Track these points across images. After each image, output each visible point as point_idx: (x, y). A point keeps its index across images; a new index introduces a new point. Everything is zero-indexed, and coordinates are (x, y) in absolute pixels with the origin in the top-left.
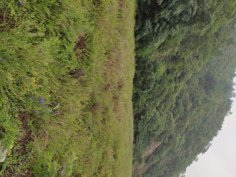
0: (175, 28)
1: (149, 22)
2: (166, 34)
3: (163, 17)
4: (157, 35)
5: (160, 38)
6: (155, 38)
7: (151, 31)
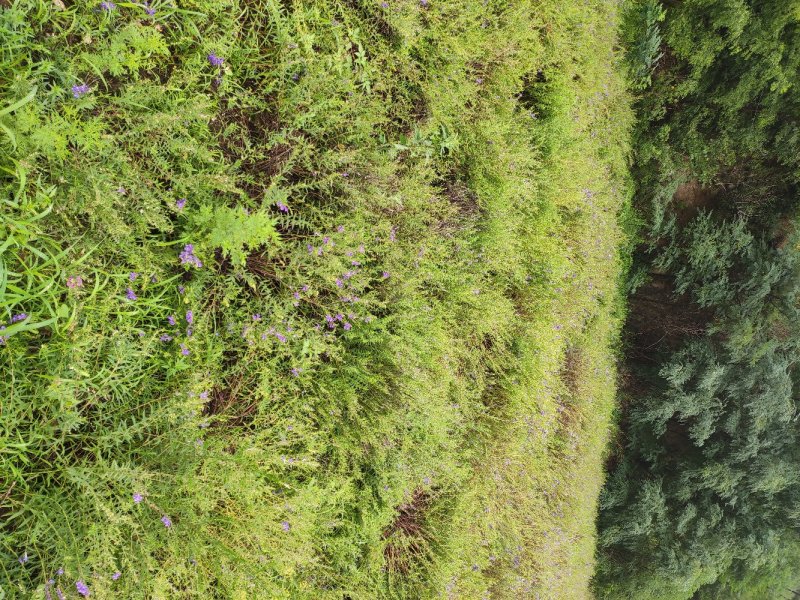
0: (759, 539)
1: (658, 492)
2: (725, 552)
3: (709, 488)
4: (685, 547)
5: (698, 563)
6: (677, 558)
7: (663, 527)
